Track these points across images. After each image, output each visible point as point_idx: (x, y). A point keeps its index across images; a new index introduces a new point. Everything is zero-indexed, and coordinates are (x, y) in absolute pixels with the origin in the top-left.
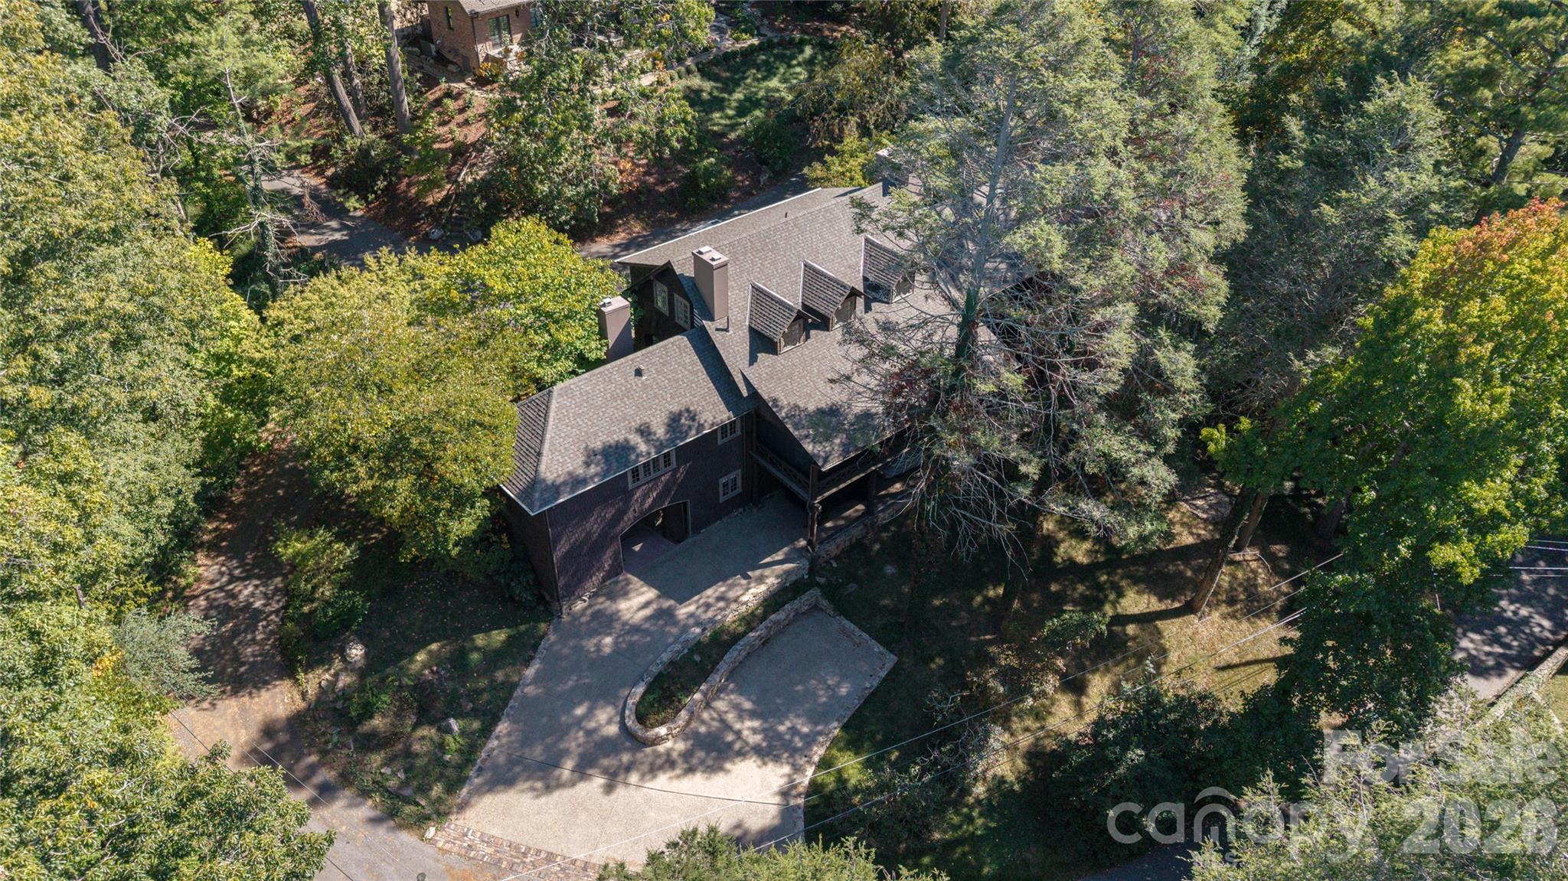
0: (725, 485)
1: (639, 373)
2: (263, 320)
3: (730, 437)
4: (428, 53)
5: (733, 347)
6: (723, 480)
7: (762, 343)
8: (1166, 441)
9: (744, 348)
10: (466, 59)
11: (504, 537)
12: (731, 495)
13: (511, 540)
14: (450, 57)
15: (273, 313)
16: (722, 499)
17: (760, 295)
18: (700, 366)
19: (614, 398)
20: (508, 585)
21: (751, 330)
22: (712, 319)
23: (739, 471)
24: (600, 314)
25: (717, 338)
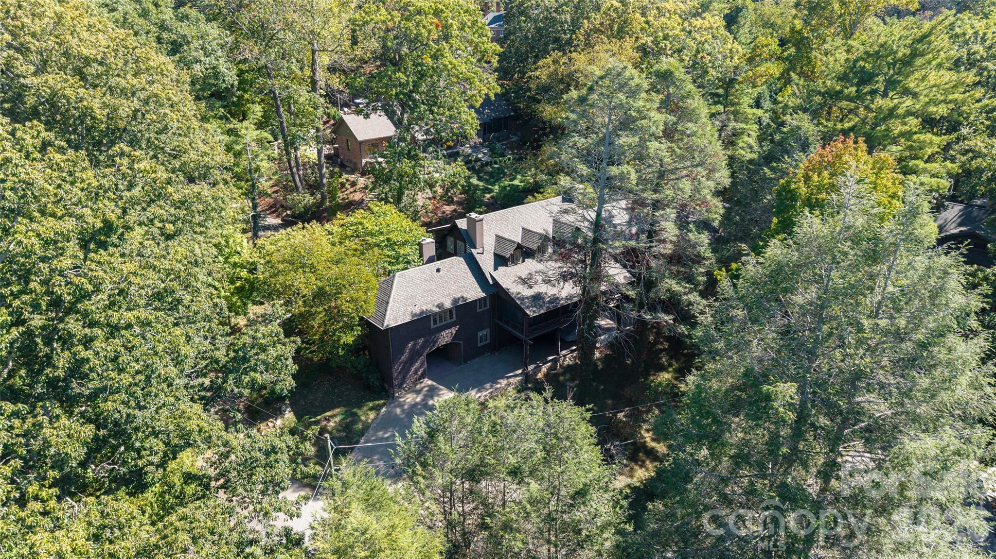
0: (481, 337)
1: (438, 270)
2: (255, 245)
3: (483, 309)
4: (337, 163)
5: (486, 262)
6: (480, 334)
7: (500, 261)
8: (699, 284)
9: (491, 262)
10: (355, 164)
11: (367, 352)
12: (484, 343)
13: (369, 355)
14: (347, 164)
15: (259, 242)
16: (479, 345)
17: (499, 239)
18: (468, 270)
19: (426, 281)
20: (367, 378)
21: (495, 254)
22: (475, 248)
23: (488, 330)
24: (420, 245)
25: (478, 257)
